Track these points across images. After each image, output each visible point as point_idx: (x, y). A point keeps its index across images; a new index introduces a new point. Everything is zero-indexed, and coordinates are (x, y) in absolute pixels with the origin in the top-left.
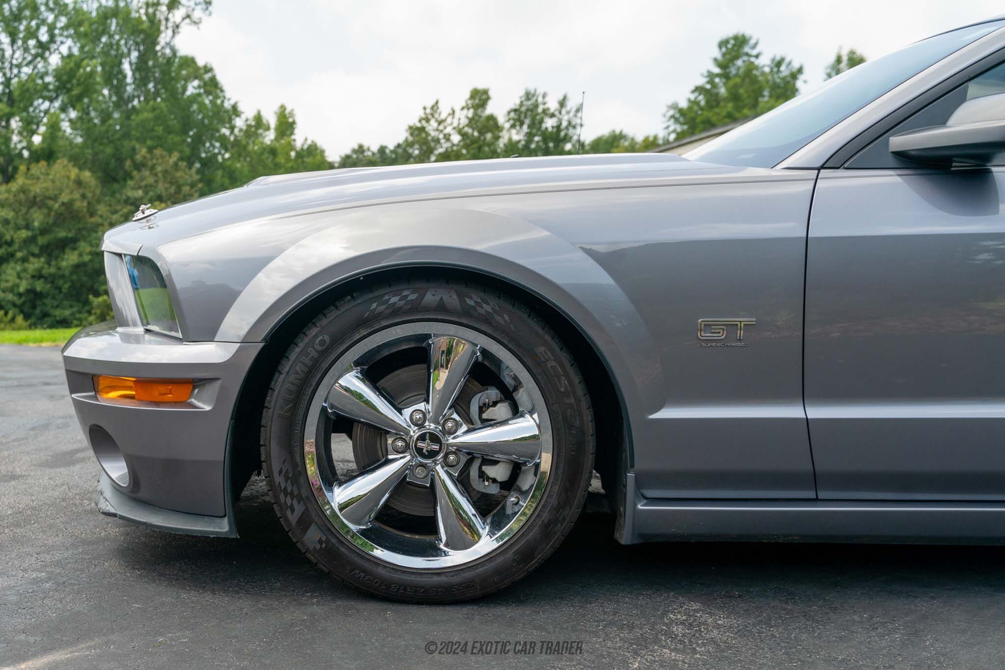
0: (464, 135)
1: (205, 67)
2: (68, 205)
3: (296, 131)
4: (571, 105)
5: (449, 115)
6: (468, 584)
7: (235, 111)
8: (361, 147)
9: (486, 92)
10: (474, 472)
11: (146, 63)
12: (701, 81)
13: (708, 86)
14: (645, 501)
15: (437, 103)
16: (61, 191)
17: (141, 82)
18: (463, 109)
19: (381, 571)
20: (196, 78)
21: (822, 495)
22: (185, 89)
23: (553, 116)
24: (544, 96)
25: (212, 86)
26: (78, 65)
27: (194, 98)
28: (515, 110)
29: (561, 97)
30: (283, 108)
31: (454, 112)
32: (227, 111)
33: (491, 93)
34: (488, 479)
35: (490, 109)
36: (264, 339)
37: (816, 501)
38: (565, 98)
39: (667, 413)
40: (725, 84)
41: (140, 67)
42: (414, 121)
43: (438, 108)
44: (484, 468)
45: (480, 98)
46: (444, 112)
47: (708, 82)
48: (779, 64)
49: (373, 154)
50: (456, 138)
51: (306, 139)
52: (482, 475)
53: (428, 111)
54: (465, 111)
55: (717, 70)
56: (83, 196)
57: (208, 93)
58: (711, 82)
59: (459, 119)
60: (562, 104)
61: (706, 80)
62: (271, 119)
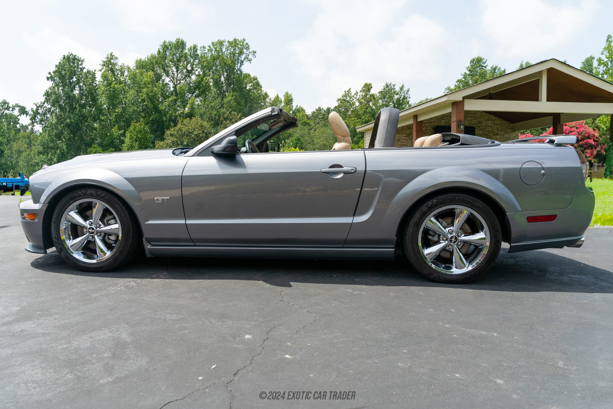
0: (361, 103)
1: (254, 78)
2: (197, 135)
3: (293, 102)
4: (405, 89)
5: (355, 94)
6: (102, 267)
7: (266, 95)
8: (319, 108)
9: (370, 85)
10: (106, 238)
11: (230, 77)
12: (461, 77)
13: (464, 79)
14: (151, 245)
15: (350, 89)
16: (195, 130)
17: (229, 85)
18: (360, 92)
19: (80, 263)
20: (251, 82)
21: (197, 244)
22: (246, 87)
23: (397, 94)
24: (394, 86)
25: (257, 85)
26: (202, 79)
27: (250, 90)
28: (382, 92)
29: (401, 86)
30: (287, 93)
31: (357, 93)
32: (263, 96)
33: (372, 85)
34: (110, 240)
35: (372, 91)
36: (48, 203)
37: (195, 246)
38: (403, 86)
39: (150, 222)
40: (472, 79)
41: (228, 78)
42: (340, 96)
43: (350, 91)
44: (109, 237)
45: (368, 87)
46: (353, 92)
47: (463, 78)
48: (495, 69)
49: (325, 111)
50: (357, 104)
51: (297, 106)
52: (109, 239)
53: (347, 93)
54: (362, 93)
55: (468, 72)
56: (203, 132)
57: (255, 88)
58: (465, 78)
59: (360, 96)
60: (402, 89)
61: (462, 77)
62: (282, 98)
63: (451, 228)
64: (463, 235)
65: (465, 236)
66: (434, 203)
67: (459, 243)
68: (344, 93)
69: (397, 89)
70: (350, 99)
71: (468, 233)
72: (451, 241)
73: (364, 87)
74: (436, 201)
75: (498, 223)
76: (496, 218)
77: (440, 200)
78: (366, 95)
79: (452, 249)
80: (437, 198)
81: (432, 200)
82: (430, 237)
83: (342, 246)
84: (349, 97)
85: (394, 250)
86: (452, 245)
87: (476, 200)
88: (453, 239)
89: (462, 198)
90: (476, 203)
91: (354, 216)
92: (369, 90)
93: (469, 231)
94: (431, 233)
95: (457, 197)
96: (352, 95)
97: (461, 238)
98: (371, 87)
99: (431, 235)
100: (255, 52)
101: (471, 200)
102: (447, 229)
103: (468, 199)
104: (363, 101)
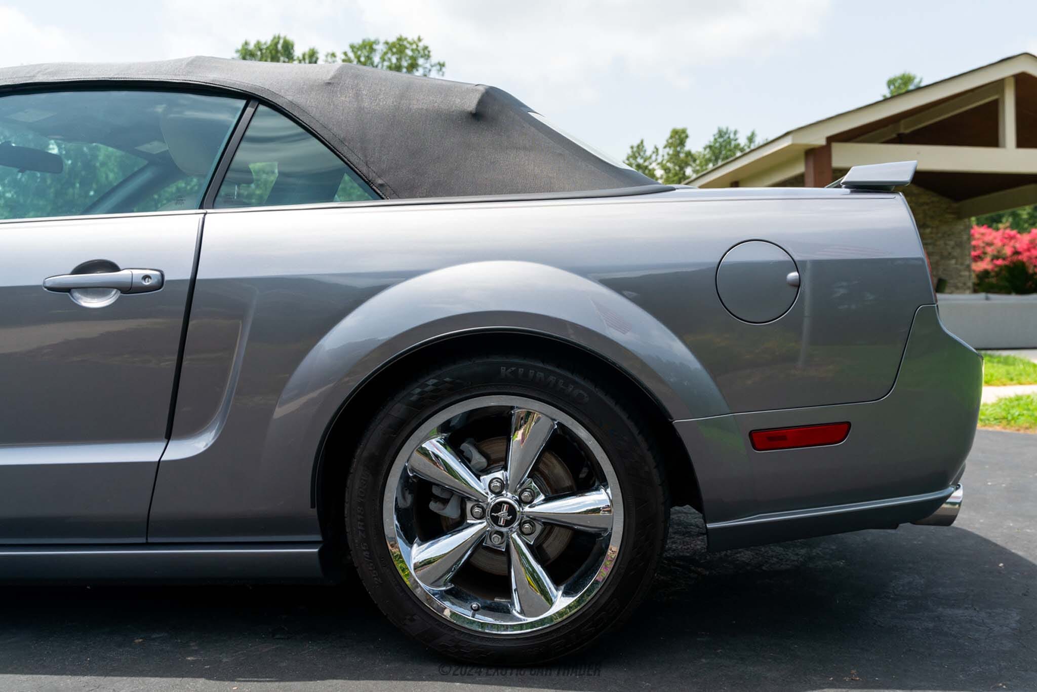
63: (499, 474)
64: (542, 497)
65: (547, 500)
66: (427, 389)
67: (527, 526)
68: (629, 151)
69: (742, 141)
70: (645, 161)
71: (564, 490)
72: (495, 520)
73: (671, 137)
74: (435, 381)
75: (650, 457)
76: (640, 438)
77: (447, 379)
78: (677, 154)
79: (504, 545)
80: (438, 372)
81: (422, 381)
82: (434, 506)
83: (143, 540)
84: (642, 157)
85: (316, 550)
86: (501, 534)
87: (569, 375)
88: (503, 514)
89: (521, 371)
90: (571, 388)
91: (168, 437)
92: (682, 143)
93: (567, 482)
94: (436, 491)
95: (503, 369)
96: (648, 153)
97: (537, 509)
98: (687, 137)
99: (437, 499)
100: (442, 65)
101: (552, 378)
102: (487, 478)
103: (540, 375)
104: (669, 165)
